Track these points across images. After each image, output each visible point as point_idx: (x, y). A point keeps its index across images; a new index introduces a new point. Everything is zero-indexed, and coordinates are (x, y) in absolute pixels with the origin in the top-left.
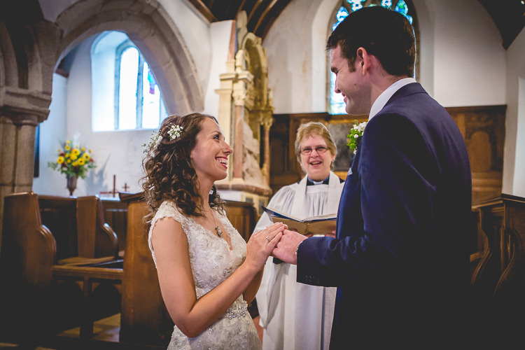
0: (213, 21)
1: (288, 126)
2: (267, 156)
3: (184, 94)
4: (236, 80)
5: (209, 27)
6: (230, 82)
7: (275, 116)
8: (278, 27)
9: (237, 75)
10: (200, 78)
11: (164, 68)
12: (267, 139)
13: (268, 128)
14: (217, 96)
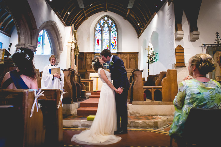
0: (65, 26)
1: (83, 55)
2: (77, 64)
3: (58, 46)
4: (72, 43)
5: (65, 27)
6: (71, 43)
7: (79, 52)
8: (80, 27)
9: (73, 41)
10: (63, 41)
11: (54, 39)
12: (77, 59)
13: (77, 56)
14: (67, 47)
